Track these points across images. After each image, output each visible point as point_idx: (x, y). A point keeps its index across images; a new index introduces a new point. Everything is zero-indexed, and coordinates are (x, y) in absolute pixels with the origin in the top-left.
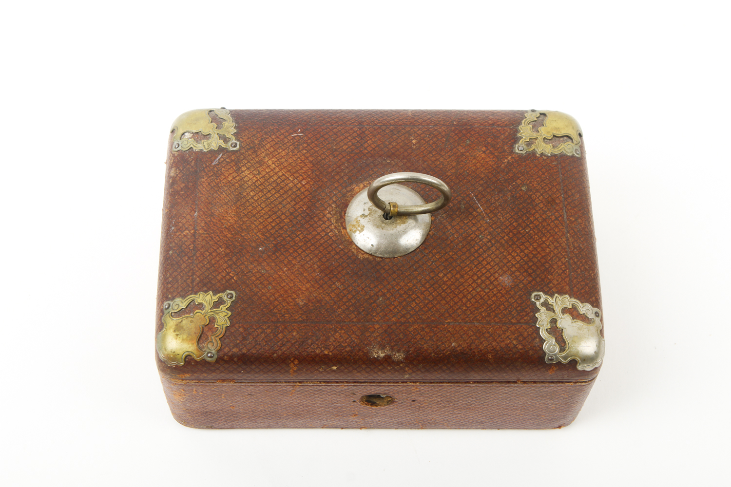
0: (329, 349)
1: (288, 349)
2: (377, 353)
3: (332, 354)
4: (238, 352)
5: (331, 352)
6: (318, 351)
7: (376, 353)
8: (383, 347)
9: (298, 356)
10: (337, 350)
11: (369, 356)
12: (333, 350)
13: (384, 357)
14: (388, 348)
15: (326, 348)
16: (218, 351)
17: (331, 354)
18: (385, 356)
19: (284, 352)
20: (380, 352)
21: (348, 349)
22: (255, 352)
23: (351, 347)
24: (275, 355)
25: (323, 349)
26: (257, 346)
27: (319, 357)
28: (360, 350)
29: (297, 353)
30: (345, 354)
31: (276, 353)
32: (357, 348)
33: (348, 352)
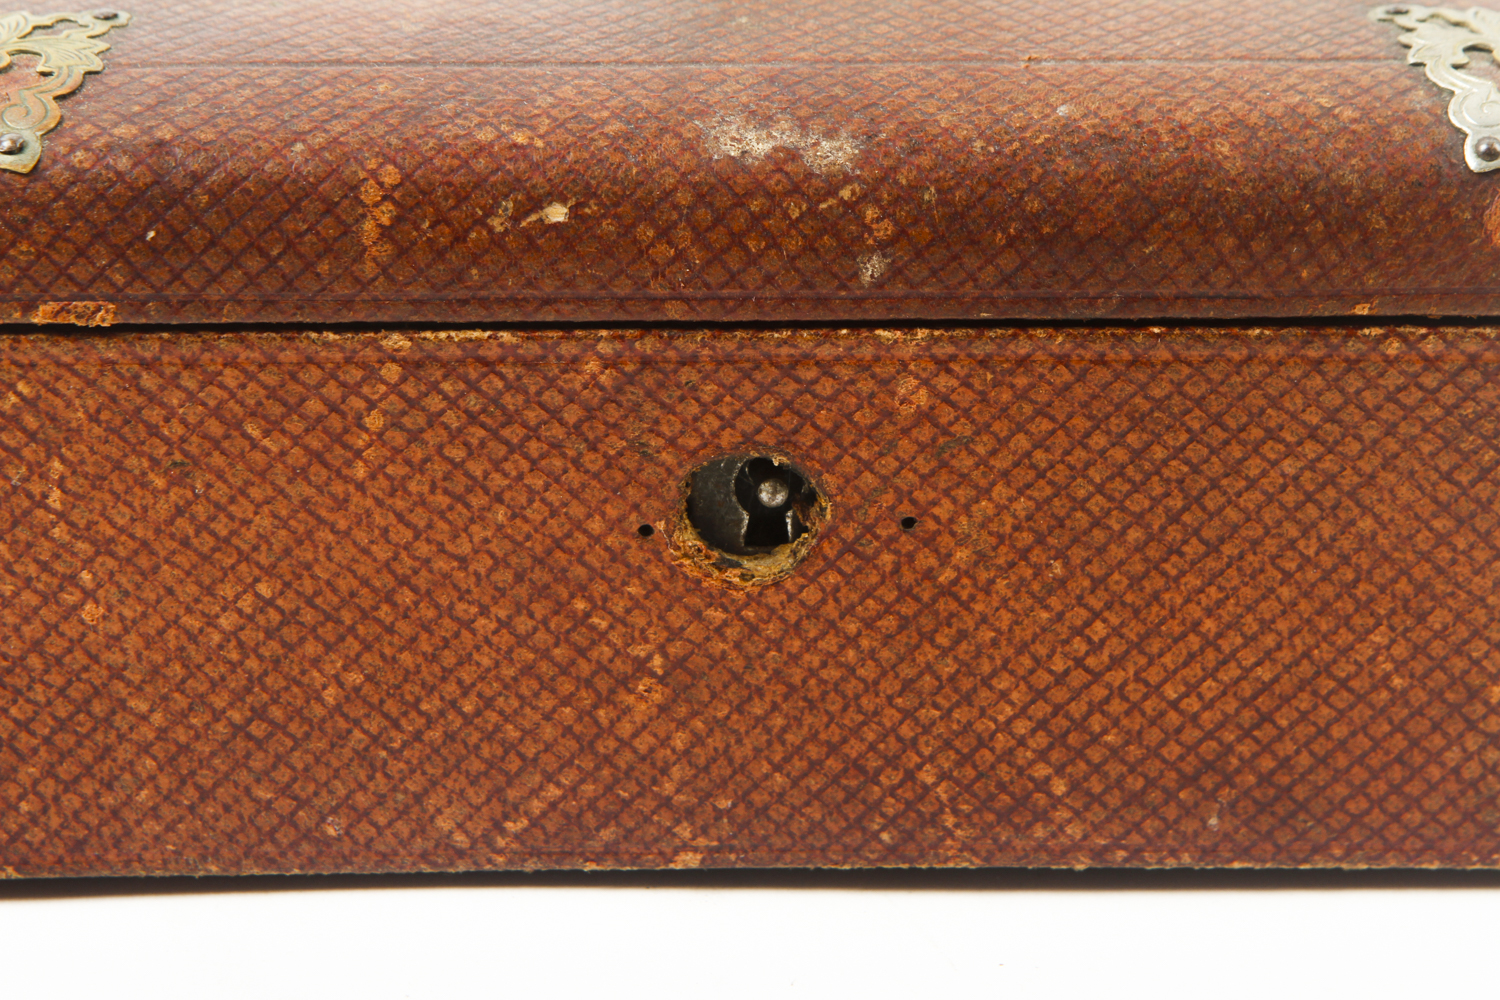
0: (533, 128)
1: (356, 127)
2: (739, 141)
3: (548, 144)
4: (135, 137)
5: (541, 137)
6: (485, 135)
7: (733, 139)
8: (765, 122)
9: (397, 151)
10: (569, 131)
11: (706, 150)
12: (547, 133)
13: (768, 157)
14: (784, 125)
15: (519, 126)
16: (49, 134)
17: (539, 143)
18: (775, 149)
19: (336, 140)
20: (751, 135)
21: (613, 128)
22: (211, 137)
23: (629, 123)
24: (299, 147)
25: (504, 128)
26: (219, 120)
27: (490, 154)
28: (663, 131)
29: (394, 141)
30: (602, 143)
31: (304, 141)
32: (652, 126)
33: (615, 138)
